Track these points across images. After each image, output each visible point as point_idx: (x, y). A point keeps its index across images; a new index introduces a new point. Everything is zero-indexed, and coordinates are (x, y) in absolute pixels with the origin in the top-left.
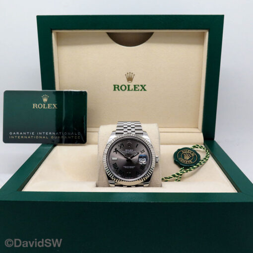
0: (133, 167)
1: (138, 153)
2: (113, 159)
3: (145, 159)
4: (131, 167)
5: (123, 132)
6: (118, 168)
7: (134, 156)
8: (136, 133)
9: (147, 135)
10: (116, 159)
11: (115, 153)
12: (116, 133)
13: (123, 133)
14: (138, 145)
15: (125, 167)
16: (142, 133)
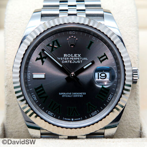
0: (80, 95)
1: (93, 63)
2: (35, 76)
3: (108, 74)
4: (76, 95)
5: (57, 12)
6: (46, 97)
7: (83, 70)
8: (88, 15)
9: (112, 18)
10: (42, 76)
11: (40, 61)
12: (42, 16)
13: (57, 15)
14: (91, 43)
15: (64, 94)
16: (102, 16)
